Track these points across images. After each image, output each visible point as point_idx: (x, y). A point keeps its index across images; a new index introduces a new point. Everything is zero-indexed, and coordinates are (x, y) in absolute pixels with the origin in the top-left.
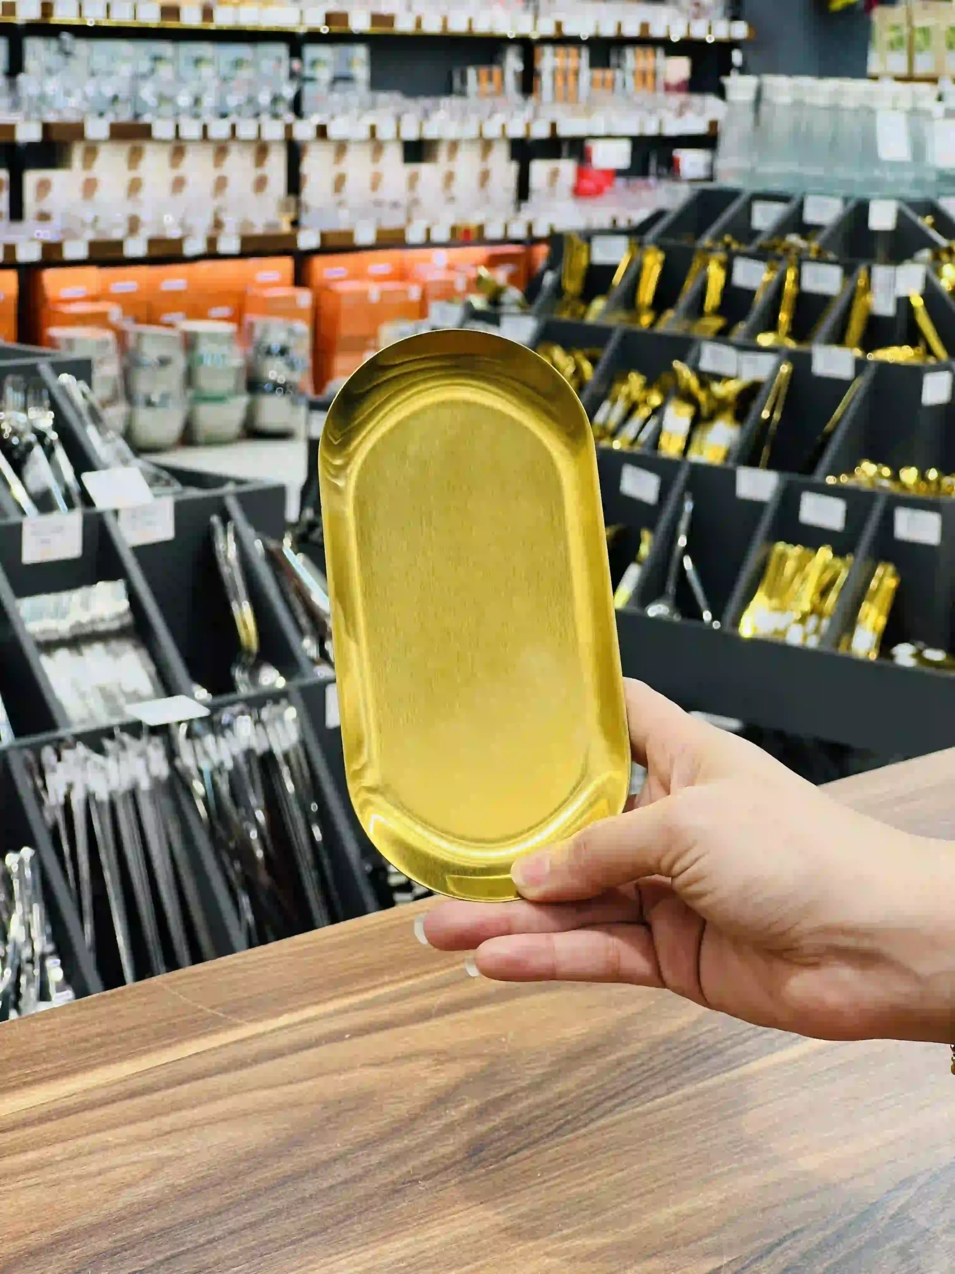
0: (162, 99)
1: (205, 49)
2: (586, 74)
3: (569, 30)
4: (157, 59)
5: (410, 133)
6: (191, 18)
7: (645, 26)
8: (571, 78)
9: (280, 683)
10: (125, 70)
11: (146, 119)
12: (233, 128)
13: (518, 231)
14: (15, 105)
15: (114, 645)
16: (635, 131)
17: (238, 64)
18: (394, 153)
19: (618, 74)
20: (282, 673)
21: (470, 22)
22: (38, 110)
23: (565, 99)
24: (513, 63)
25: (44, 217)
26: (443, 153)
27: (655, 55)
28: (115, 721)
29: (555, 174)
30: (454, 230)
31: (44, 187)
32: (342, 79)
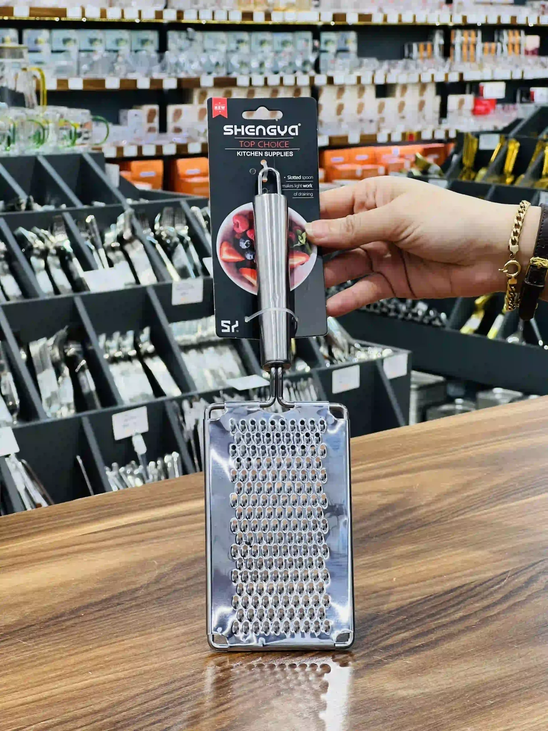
0: (243, 64)
1: (267, 36)
2: (480, 45)
3: (471, 20)
4: (240, 42)
5: (380, 80)
6: (259, 19)
7: (514, 18)
8: (472, 48)
9: (308, 369)
10: (223, 48)
11: (234, 75)
12: (282, 79)
13: (440, 135)
14: (163, 69)
15: (220, 348)
16: (508, 77)
17: (284, 43)
18: (371, 92)
19: (499, 44)
20: (308, 365)
21: (415, 17)
22: (176, 71)
23: (468, 61)
24: (439, 40)
25: (178, 130)
26: (398, 91)
27: (520, 34)
28: (221, 387)
29: (461, 103)
30: (404, 135)
31: (178, 114)
32: (342, 51)
